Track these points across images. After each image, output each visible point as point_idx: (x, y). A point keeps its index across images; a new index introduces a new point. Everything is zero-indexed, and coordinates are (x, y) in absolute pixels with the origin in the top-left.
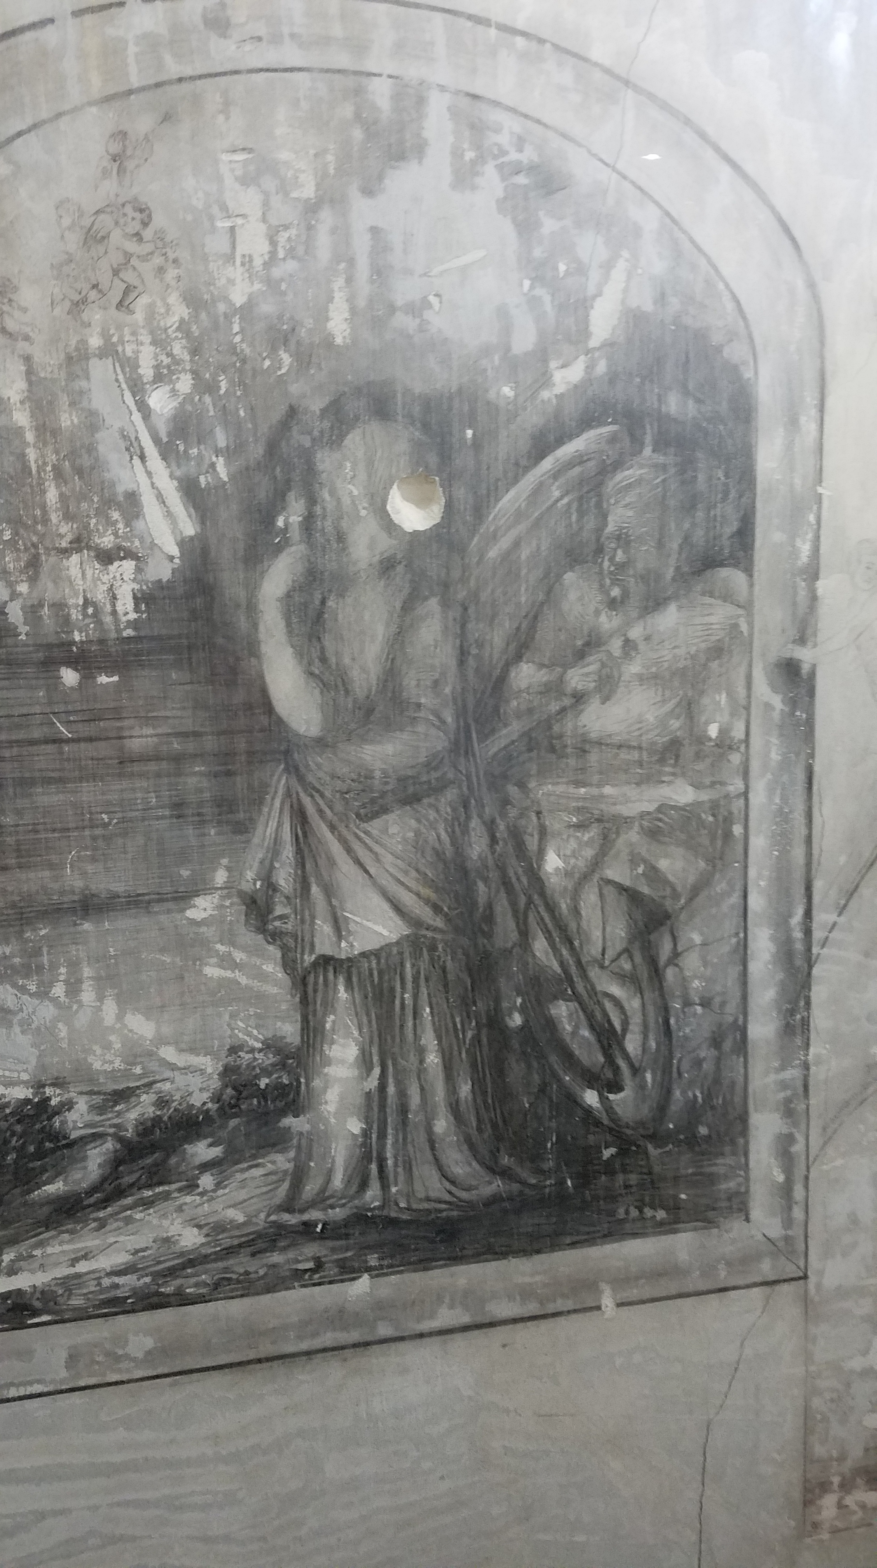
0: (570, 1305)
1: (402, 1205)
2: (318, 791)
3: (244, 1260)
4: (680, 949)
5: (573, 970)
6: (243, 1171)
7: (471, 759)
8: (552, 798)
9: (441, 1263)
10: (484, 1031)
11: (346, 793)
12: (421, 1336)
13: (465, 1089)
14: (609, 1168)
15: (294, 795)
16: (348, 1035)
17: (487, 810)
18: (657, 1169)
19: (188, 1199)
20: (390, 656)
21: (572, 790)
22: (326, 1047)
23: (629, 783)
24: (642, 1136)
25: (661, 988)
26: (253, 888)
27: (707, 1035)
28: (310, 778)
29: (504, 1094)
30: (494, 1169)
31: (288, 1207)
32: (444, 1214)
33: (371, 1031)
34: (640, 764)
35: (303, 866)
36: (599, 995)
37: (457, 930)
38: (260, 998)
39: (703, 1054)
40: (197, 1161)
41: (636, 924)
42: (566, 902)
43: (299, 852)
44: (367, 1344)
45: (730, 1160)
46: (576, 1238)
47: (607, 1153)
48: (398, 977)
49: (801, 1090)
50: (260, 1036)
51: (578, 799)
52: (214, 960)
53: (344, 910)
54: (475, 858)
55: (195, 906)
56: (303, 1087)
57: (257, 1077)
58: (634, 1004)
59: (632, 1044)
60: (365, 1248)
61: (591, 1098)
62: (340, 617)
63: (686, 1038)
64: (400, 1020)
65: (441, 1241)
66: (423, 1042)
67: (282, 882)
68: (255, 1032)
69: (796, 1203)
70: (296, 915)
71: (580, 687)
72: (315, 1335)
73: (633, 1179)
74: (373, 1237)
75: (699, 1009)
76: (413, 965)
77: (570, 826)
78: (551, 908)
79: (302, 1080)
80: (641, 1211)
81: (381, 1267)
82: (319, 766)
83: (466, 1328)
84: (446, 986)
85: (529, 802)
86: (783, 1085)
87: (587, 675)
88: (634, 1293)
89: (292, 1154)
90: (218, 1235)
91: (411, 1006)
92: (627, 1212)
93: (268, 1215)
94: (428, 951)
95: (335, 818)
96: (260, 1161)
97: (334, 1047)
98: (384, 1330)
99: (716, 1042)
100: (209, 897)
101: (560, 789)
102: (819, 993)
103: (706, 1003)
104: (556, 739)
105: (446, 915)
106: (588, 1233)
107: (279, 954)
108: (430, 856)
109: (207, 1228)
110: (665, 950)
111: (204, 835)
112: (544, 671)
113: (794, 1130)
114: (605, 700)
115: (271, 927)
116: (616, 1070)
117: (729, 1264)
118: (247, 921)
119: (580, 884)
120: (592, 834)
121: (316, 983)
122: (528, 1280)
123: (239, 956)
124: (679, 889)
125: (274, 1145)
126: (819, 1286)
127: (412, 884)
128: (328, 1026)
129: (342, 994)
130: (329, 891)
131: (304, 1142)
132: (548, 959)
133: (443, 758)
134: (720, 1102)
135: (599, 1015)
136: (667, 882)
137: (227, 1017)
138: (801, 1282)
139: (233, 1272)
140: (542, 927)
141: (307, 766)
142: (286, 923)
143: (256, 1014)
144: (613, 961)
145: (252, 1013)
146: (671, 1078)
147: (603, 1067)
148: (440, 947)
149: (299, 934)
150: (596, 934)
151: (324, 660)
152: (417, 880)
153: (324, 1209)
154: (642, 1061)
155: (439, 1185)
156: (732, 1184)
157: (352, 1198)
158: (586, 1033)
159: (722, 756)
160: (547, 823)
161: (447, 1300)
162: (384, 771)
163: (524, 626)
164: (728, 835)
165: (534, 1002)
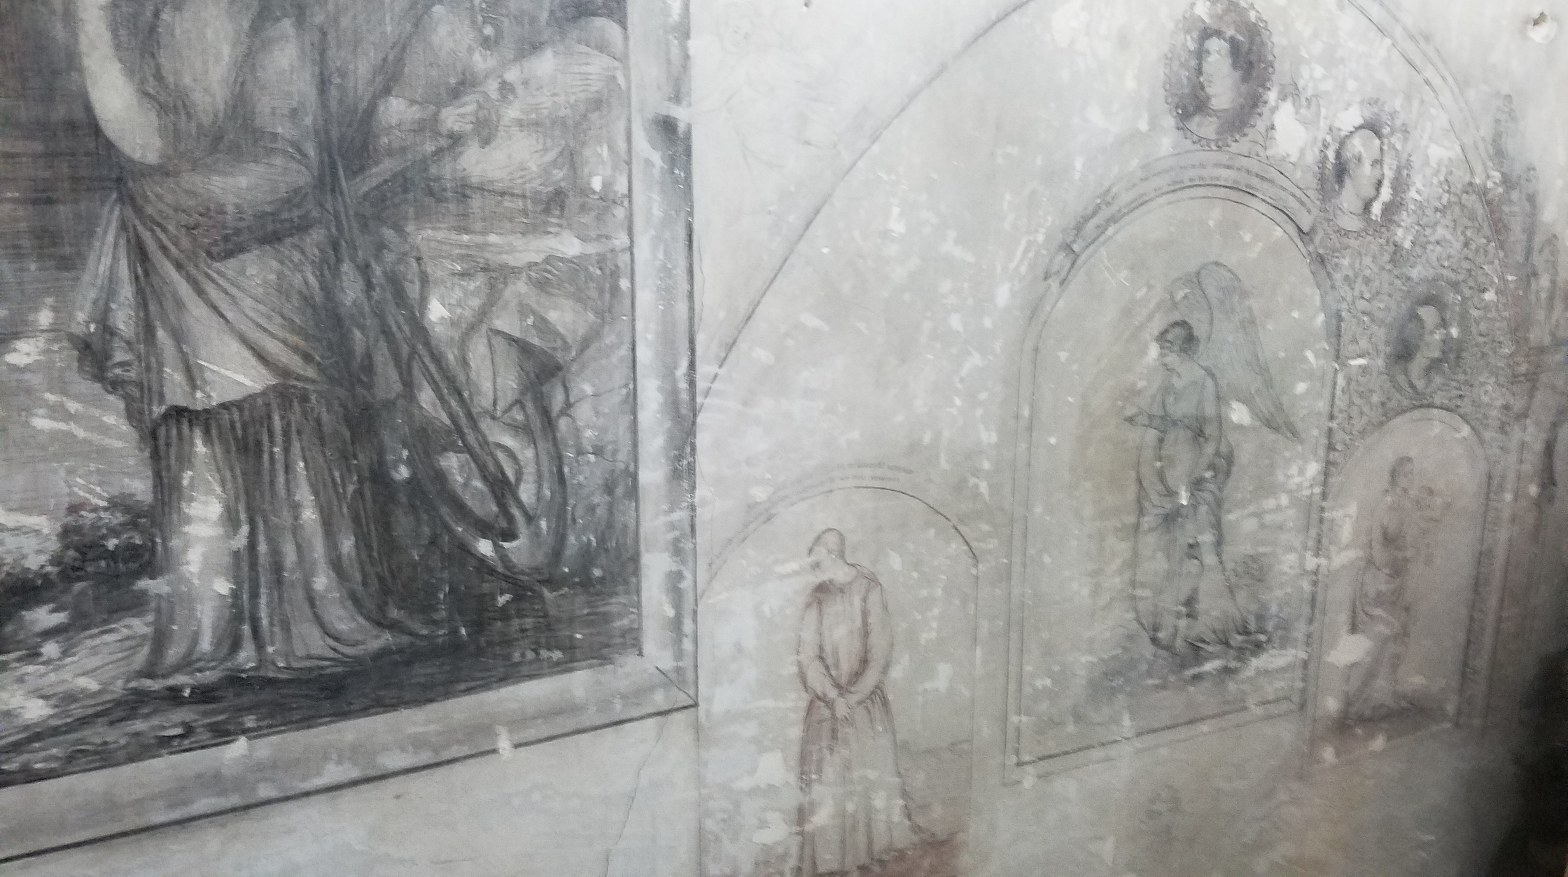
0: (465, 750)
1: (281, 665)
2: (159, 225)
3: (100, 730)
4: (572, 400)
5: (463, 421)
6: (91, 637)
7: (339, 198)
8: (433, 244)
9: (327, 719)
10: (367, 486)
11: (193, 229)
12: (307, 794)
13: (347, 545)
14: (504, 614)
15: (131, 229)
16: (210, 492)
17: (360, 253)
18: (552, 612)
19: (30, 669)
20: (240, 80)
21: (453, 236)
22: (184, 505)
23: (516, 233)
24: (539, 581)
25: (554, 438)
26: (85, 330)
27: (600, 482)
28: (149, 210)
29: (391, 546)
30: (382, 623)
31: (149, 673)
32: (328, 671)
33: (237, 488)
34: (525, 213)
35: (145, 306)
36: (492, 446)
37: (331, 379)
38: (102, 452)
39: (596, 500)
40: (39, 628)
41: (527, 374)
42: (453, 353)
43: (140, 292)
44: (247, 808)
45: (622, 599)
46: (473, 684)
47: (502, 600)
48: (265, 430)
49: (688, 529)
50: (105, 494)
51: (461, 246)
52: (41, 411)
53: (197, 358)
54: (348, 304)
55: (15, 350)
56: (159, 548)
57: (104, 537)
58: (527, 455)
59: (526, 493)
60: (240, 710)
61: (485, 547)
62: (178, 32)
63: (580, 485)
64: (270, 476)
65: (326, 698)
66: (297, 498)
67: (121, 326)
68: (98, 489)
69: (686, 636)
70: (140, 361)
71: (456, 128)
72: (185, 803)
73: (529, 622)
74: (248, 699)
75: (592, 458)
76: (282, 418)
77: (454, 274)
78: (437, 359)
79: (158, 540)
80: (537, 654)
81: (259, 728)
82: (159, 197)
83: (354, 783)
84: (322, 439)
85: (407, 247)
86: (672, 526)
87: (463, 116)
88: (531, 733)
89: (150, 618)
90: (69, 704)
91: (283, 461)
92: (523, 655)
93: (128, 681)
94: (299, 403)
95: (182, 256)
96: (113, 626)
97: (193, 504)
98: (265, 791)
99: (609, 488)
100: (32, 341)
101: (441, 235)
102: (703, 440)
103: (598, 451)
104: (434, 181)
105: (319, 364)
106: (483, 678)
107: (121, 405)
108: (296, 301)
109: (55, 698)
110: (557, 401)
111: (22, 270)
112: (415, 108)
113: (682, 568)
114: (486, 142)
115: (110, 375)
116: (511, 519)
117: (624, 697)
118: (80, 369)
119: (467, 334)
120: (478, 283)
121: (168, 437)
122: (421, 729)
123: (73, 406)
124: (570, 341)
125: (129, 609)
126: (708, 713)
127: (280, 333)
128: (185, 482)
129: (200, 448)
130: (178, 336)
131: (164, 605)
132: (436, 411)
133: (306, 195)
134: (614, 545)
135: (492, 467)
136: (557, 334)
137: (62, 473)
138: (693, 709)
139: (88, 744)
140: (428, 378)
141: (146, 199)
142: (128, 371)
143: (98, 470)
144: (505, 412)
145: (92, 469)
146: (565, 524)
147: (498, 516)
148: (313, 398)
149: (146, 384)
150: (486, 386)
151: (159, 77)
152: (283, 326)
153: (191, 673)
154: (536, 509)
155: (322, 643)
156: (625, 622)
157: (223, 660)
158: (478, 484)
159: (607, 209)
160: (429, 270)
161: (334, 757)
162: (237, 206)
163: (391, 57)
164: (615, 290)
165: (422, 455)
